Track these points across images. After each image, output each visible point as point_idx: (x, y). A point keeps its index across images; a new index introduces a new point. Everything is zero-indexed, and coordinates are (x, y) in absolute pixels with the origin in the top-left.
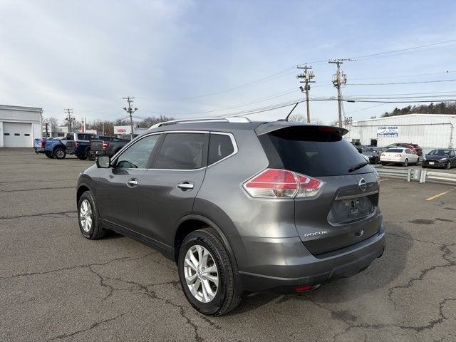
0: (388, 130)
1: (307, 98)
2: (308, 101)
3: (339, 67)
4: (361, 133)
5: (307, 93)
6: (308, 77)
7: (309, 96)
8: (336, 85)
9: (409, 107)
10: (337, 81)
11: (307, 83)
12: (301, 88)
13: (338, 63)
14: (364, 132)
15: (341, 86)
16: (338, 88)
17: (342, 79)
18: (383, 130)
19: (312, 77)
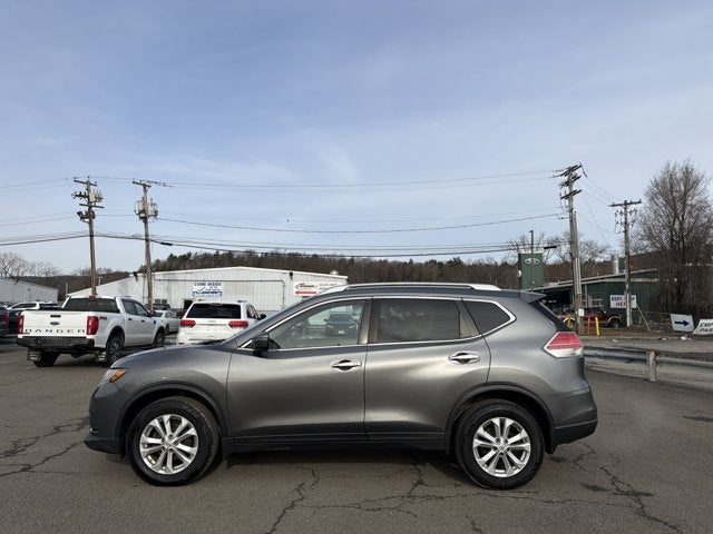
0: (208, 287)
1: (91, 231)
2: (92, 236)
3: (145, 191)
4: (168, 290)
5: (90, 223)
6: (92, 199)
7: (94, 229)
8: (142, 218)
9: (189, 254)
10: (144, 211)
11: (90, 208)
12: (79, 213)
13: (145, 186)
14: (173, 289)
15: (149, 220)
16: (146, 222)
17: (150, 210)
18: (201, 287)
19: (99, 199)
